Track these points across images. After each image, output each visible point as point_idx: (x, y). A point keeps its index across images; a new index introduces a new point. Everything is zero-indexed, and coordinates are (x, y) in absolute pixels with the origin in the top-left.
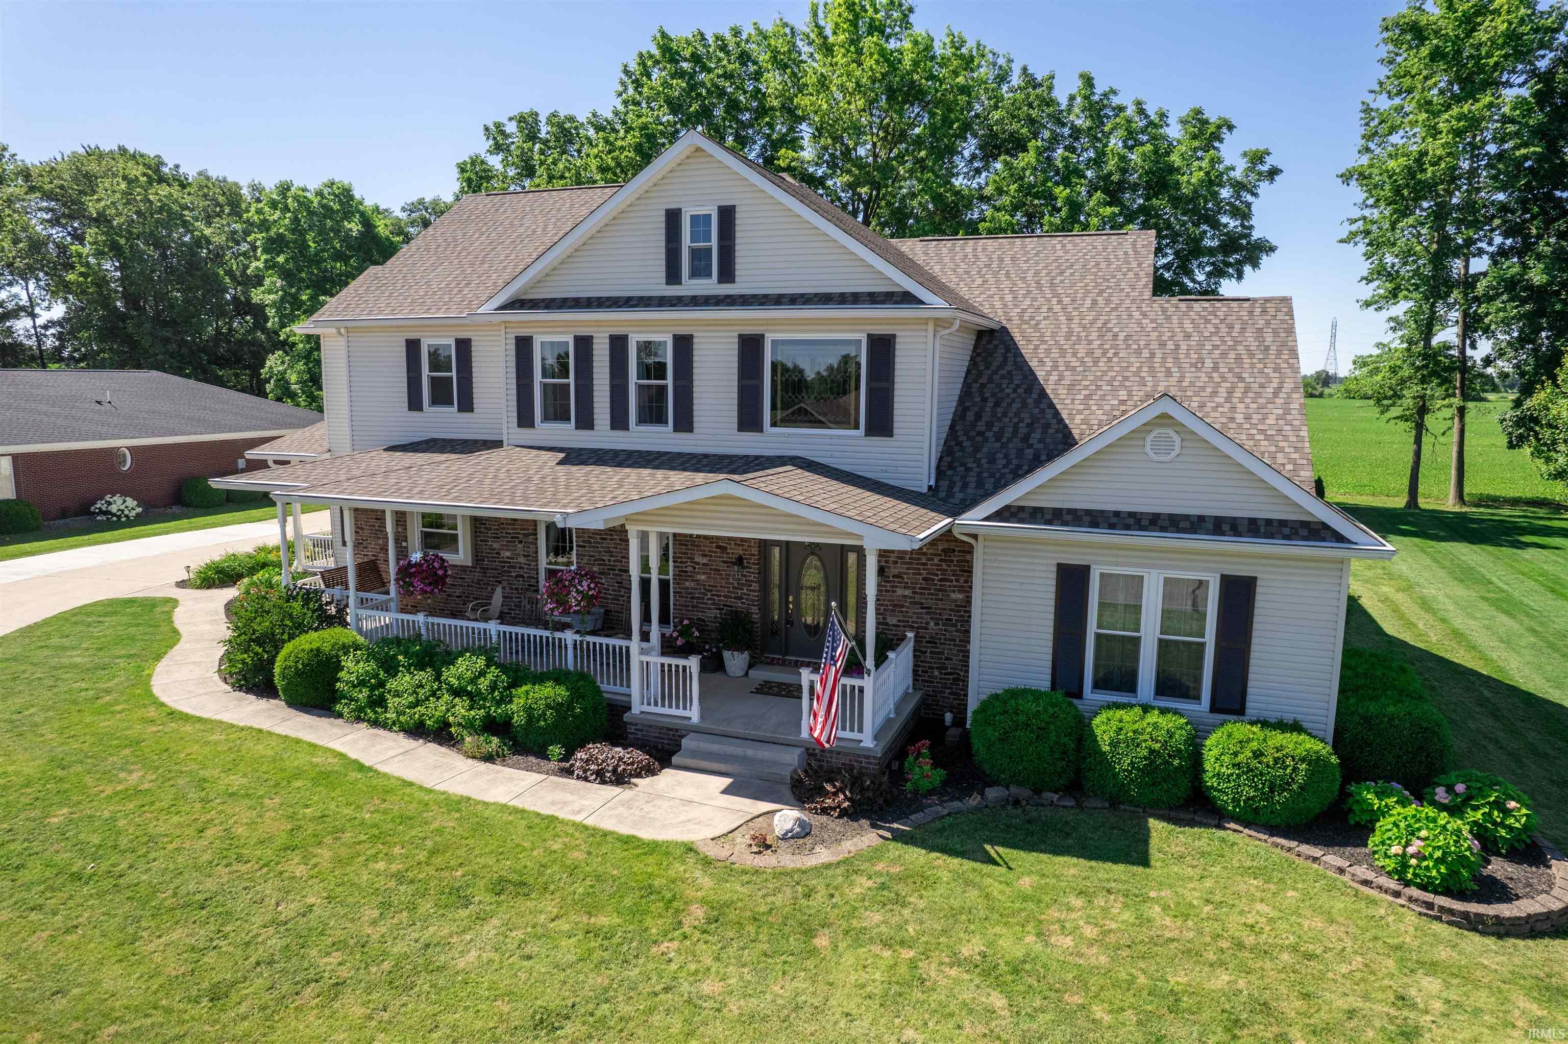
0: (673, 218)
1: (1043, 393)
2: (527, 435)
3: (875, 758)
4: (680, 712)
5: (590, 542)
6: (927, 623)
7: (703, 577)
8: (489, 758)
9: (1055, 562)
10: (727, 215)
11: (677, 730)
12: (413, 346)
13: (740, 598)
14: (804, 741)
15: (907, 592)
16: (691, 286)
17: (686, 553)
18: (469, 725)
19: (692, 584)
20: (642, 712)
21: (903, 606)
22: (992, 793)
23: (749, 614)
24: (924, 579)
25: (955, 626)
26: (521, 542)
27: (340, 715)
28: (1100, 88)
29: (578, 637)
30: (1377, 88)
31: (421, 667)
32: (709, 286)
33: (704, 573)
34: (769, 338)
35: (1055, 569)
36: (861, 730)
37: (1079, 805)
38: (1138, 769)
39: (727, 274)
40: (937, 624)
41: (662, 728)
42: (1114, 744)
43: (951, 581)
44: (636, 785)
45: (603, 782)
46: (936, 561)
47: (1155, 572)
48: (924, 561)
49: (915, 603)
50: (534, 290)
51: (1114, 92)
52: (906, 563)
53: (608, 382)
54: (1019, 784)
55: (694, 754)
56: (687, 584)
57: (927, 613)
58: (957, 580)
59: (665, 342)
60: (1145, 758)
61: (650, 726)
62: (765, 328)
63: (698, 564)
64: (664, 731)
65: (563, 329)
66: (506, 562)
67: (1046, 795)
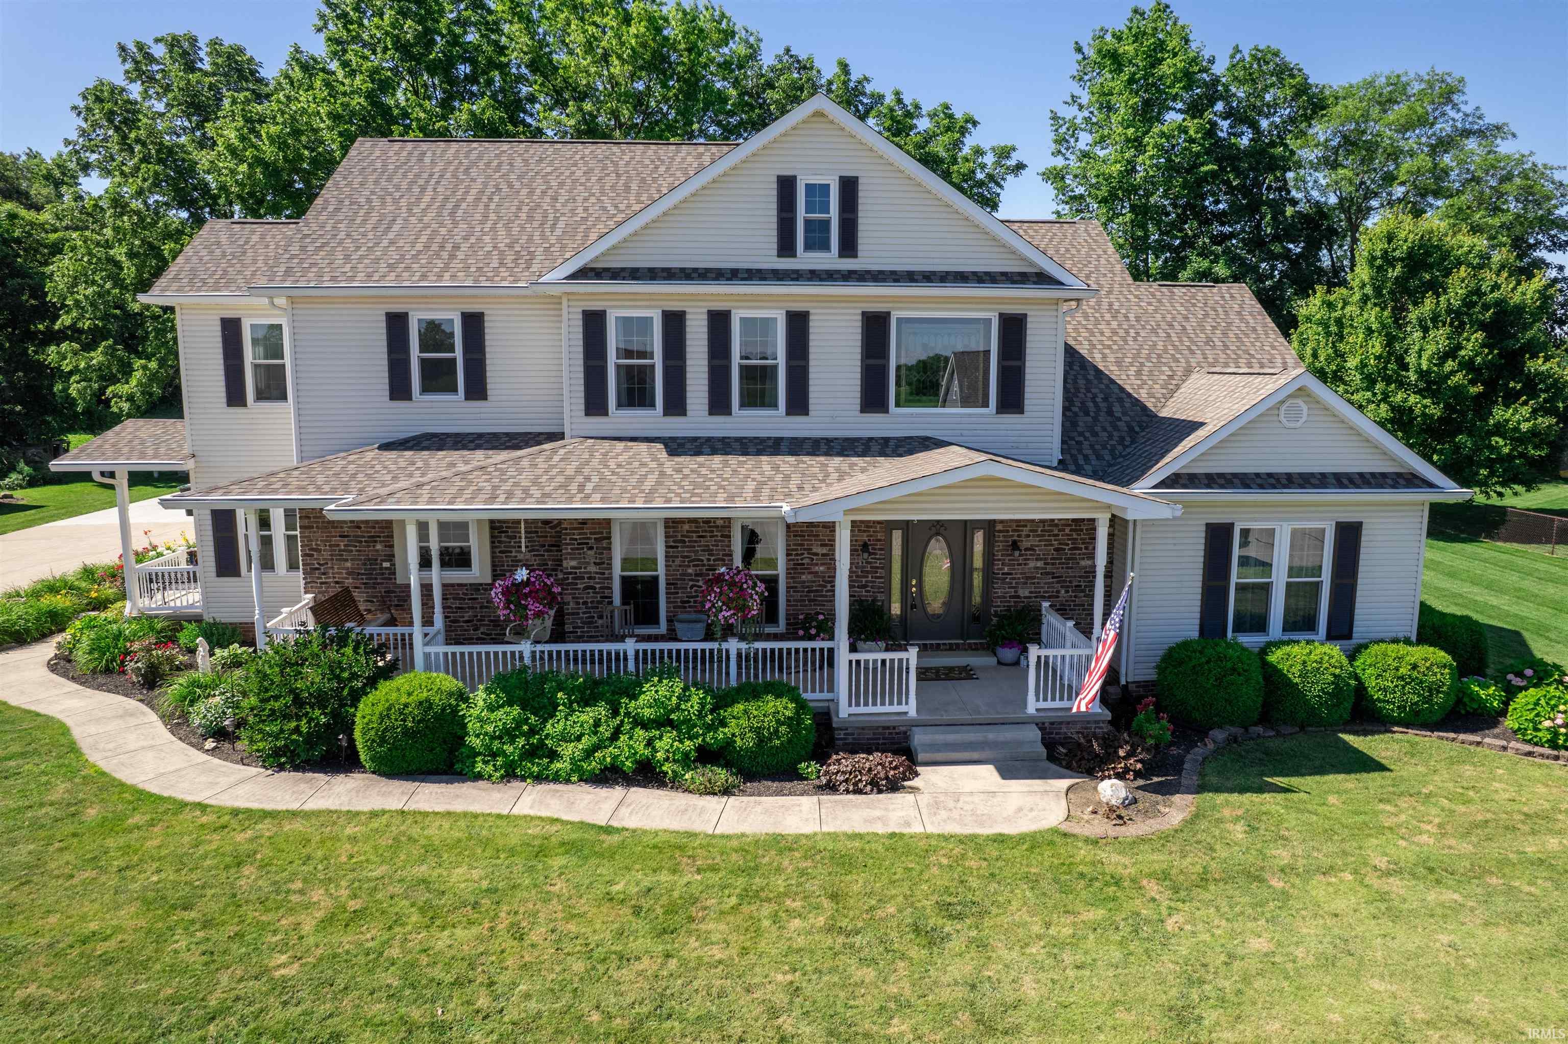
0: (786, 185)
2: (597, 424)
5: (684, 542)
6: (1058, 592)
7: (821, 568)
9: (1204, 522)
10: (849, 187)
11: (894, 728)
12: (397, 321)
13: (865, 586)
14: (1032, 717)
15: (1040, 564)
16: (806, 259)
17: (802, 545)
19: (810, 577)
20: (852, 715)
21: (1034, 578)
22: (1219, 735)
23: (874, 601)
24: (1055, 550)
25: (1083, 591)
26: (591, 548)
28: (855, 76)
32: (829, 259)
33: (822, 564)
34: (895, 315)
35: (1205, 529)
39: (849, 247)
40: (1067, 592)
43: (1081, 549)
44: (912, 788)
46: (1067, 531)
47: (1285, 525)
48: (1056, 532)
49: (1047, 573)
51: (867, 79)
52: (1038, 536)
53: (706, 363)
55: (934, 747)
56: (804, 577)
57: (1058, 582)
58: (1086, 548)
59: (777, 319)
61: (863, 729)
62: (891, 305)
63: (817, 554)
64: (880, 730)
65: (647, 303)
66: (571, 573)
67: (1253, 729)
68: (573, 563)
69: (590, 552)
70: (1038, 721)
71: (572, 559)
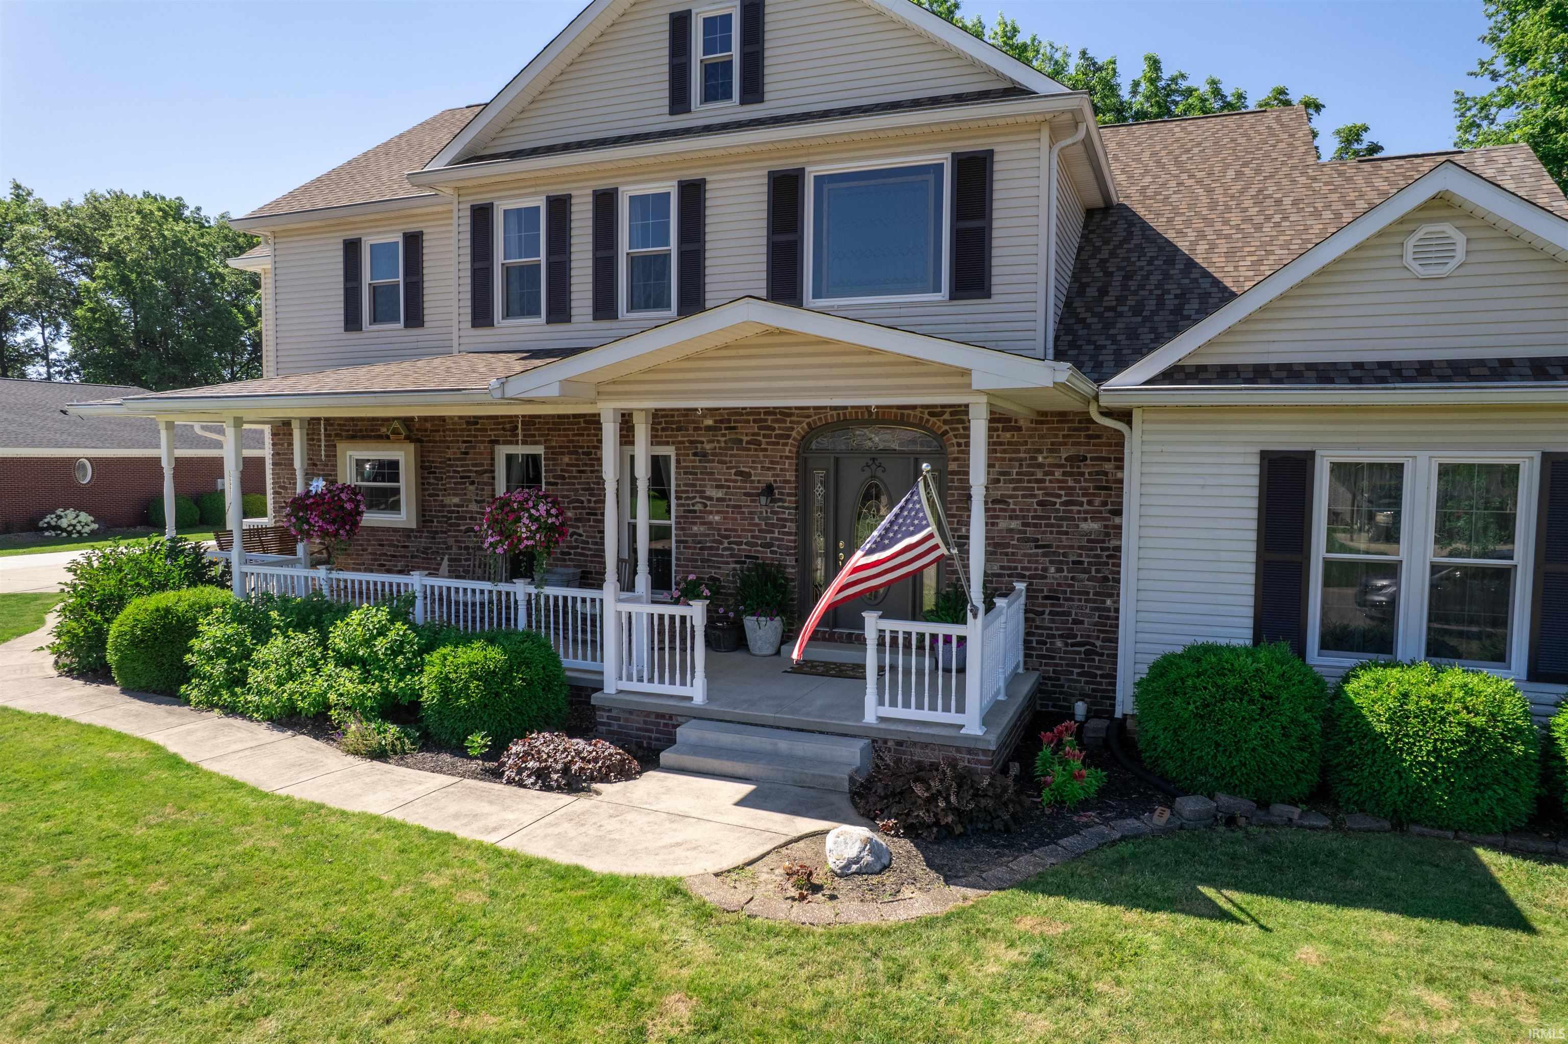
0: (680, 24)
1: (1190, 264)
2: (483, 336)
3: (985, 752)
4: (677, 690)
5: (563, 478)
6: (1045, 570)
7: (717, 518)
8: (379, 755)
9: (1257, 449)
10: (753, 13)
11: (671, 717)
12: (352, 248)
13: (769, 545)
14: (869, 728)
15: (1015, 524)
16: (702, 113)
17: (694, 485)
18: (356, 707)
19: (702, 529)
20: (620, 692)
21: (1008, 545)
22: (1190, 805)
23: (781, 568)
24: (1040, 503)
25: (1085, 571)
26: (473, 483)
27: (187, 702)
28: (1166, 74)
29: (532, 590)
30: (1477, 69)
31: (301, 626)
32: (729, 110)
33: (718, 512)
34: (812, 172)
35: (1257, 460)
36: (961, 709)
37: (1338, 826)
38: (1450, 761)
39: (753, 91)
40: (1059, 570)
41: (648, 714)
42: (1398, 718)
43: (1081, 504)
44: (598, 793)
45: (547, 788)
46: (1058, 474)
47: (1423, 457)
48: (1039, 476)
49: (1027, 540)
50: (496, 142)
51: (1183, 76)
52: (1011, 481)
53: (590, 255)
54: (1232, 790)
55: (697, 749)
56: (695, 528)
57: (1045, 555)
58: (1090, 503)
59: (668, 194)
60: (1460, 742)
61: (631, 712)
62: (804, 160)
63: (711, 499)
64: (652, 719)
65: (533, 190)
66: (453, 512)
67: (1279, 809)
68: (456, 500)
69: (471, 488)
70: (874, 735)
71: (455, 495)
